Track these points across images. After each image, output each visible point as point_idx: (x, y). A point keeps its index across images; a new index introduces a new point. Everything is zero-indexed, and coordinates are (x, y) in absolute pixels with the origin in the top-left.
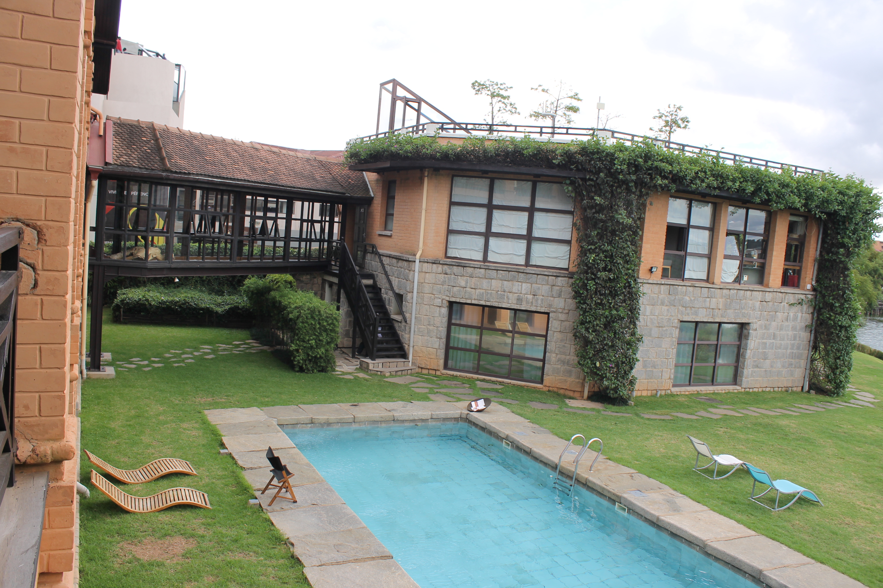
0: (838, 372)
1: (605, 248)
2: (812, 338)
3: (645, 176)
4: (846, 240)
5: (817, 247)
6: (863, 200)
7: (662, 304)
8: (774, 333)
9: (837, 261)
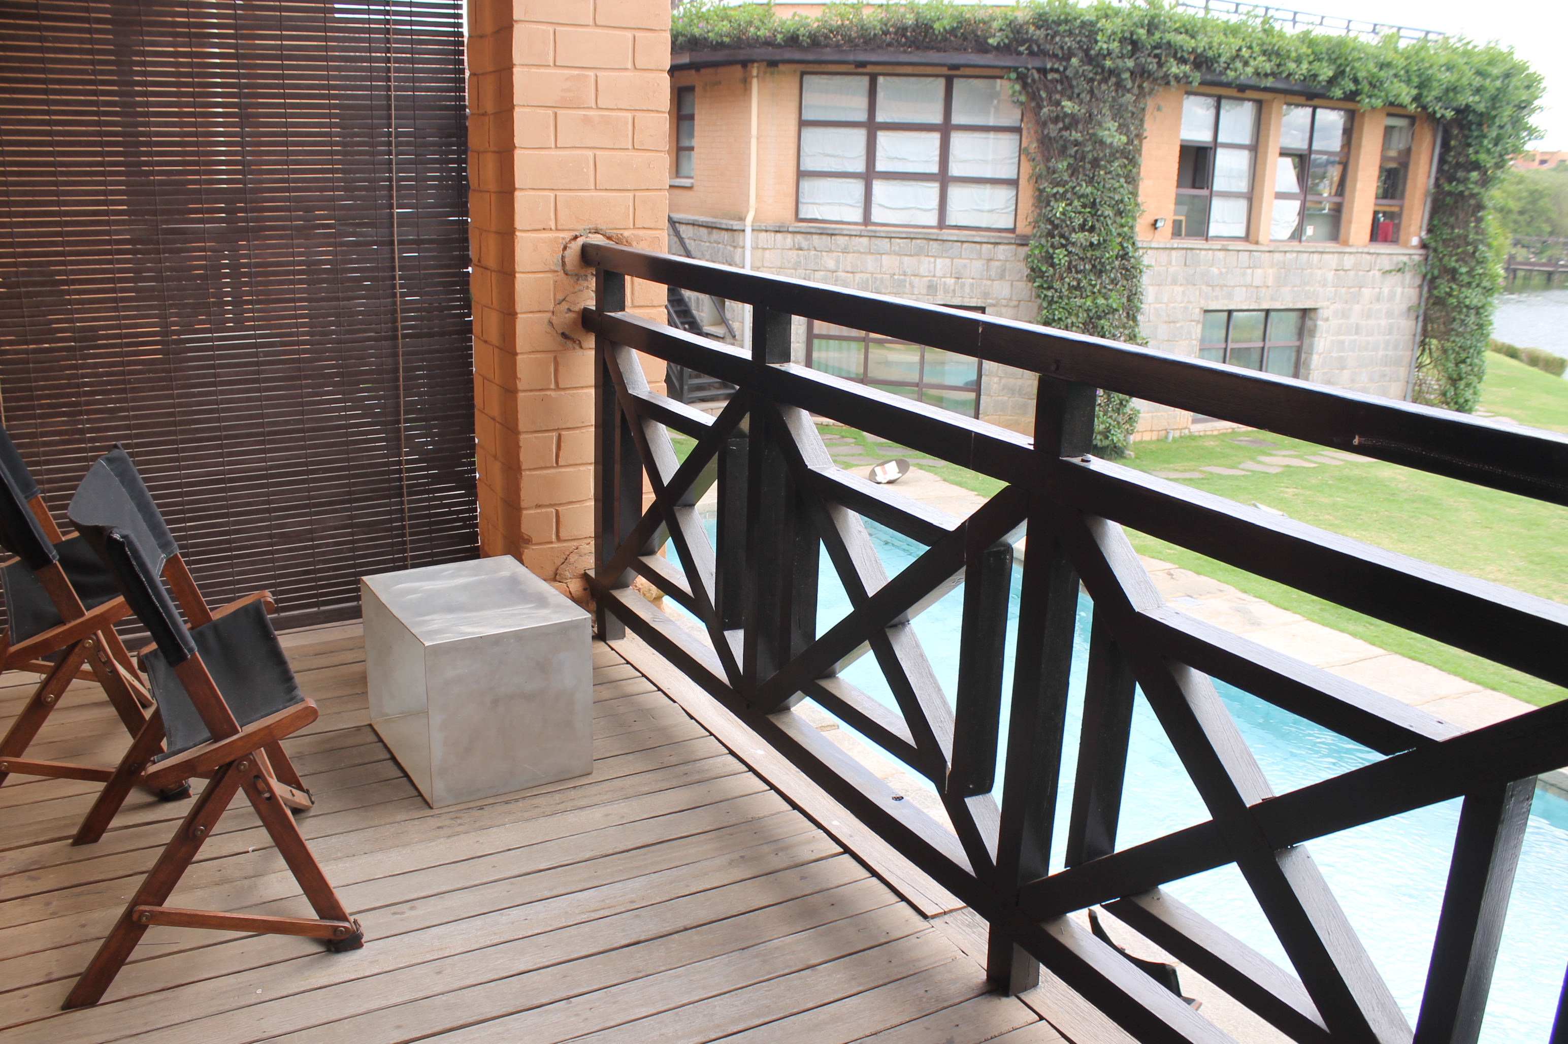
0: (1461, 385)
1: (1082, 190)
2: (1419, 330)
3: (1149, 60)
4: (1482, 157)
5: (1430, 172)
6: (1515, 82)
7: (1174, 282)
8: (1357, 324)
9: (1466, 193)
